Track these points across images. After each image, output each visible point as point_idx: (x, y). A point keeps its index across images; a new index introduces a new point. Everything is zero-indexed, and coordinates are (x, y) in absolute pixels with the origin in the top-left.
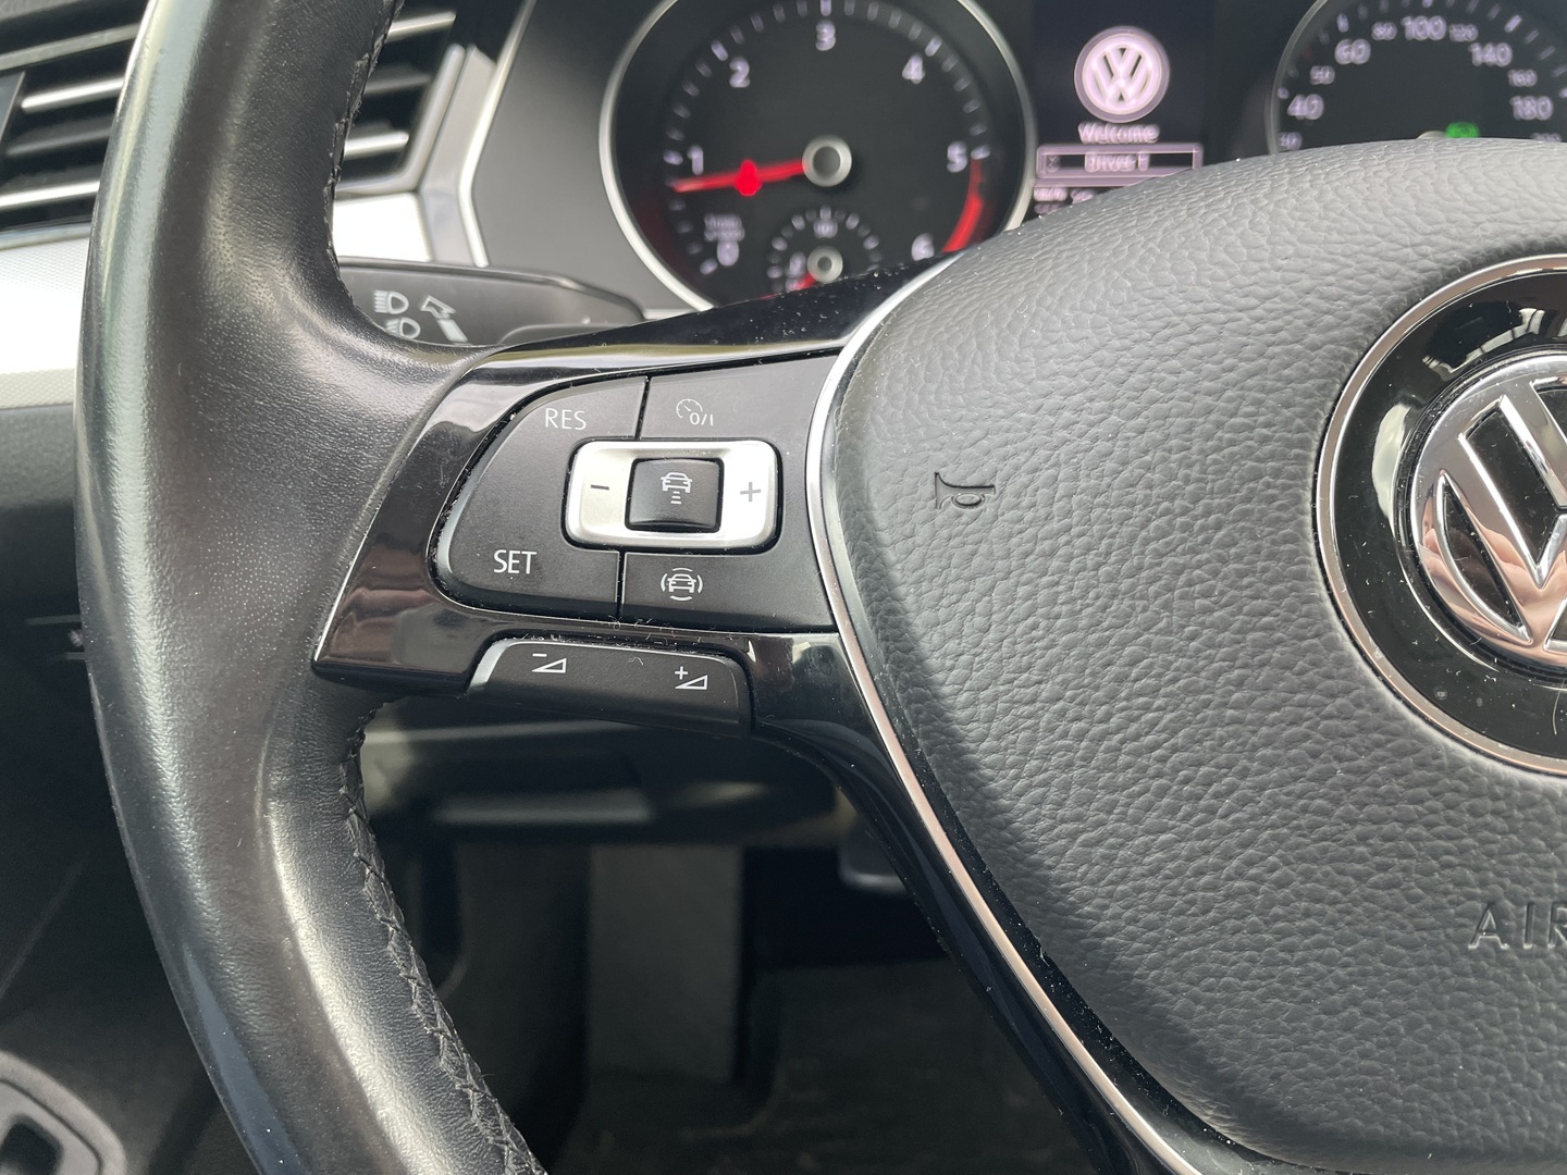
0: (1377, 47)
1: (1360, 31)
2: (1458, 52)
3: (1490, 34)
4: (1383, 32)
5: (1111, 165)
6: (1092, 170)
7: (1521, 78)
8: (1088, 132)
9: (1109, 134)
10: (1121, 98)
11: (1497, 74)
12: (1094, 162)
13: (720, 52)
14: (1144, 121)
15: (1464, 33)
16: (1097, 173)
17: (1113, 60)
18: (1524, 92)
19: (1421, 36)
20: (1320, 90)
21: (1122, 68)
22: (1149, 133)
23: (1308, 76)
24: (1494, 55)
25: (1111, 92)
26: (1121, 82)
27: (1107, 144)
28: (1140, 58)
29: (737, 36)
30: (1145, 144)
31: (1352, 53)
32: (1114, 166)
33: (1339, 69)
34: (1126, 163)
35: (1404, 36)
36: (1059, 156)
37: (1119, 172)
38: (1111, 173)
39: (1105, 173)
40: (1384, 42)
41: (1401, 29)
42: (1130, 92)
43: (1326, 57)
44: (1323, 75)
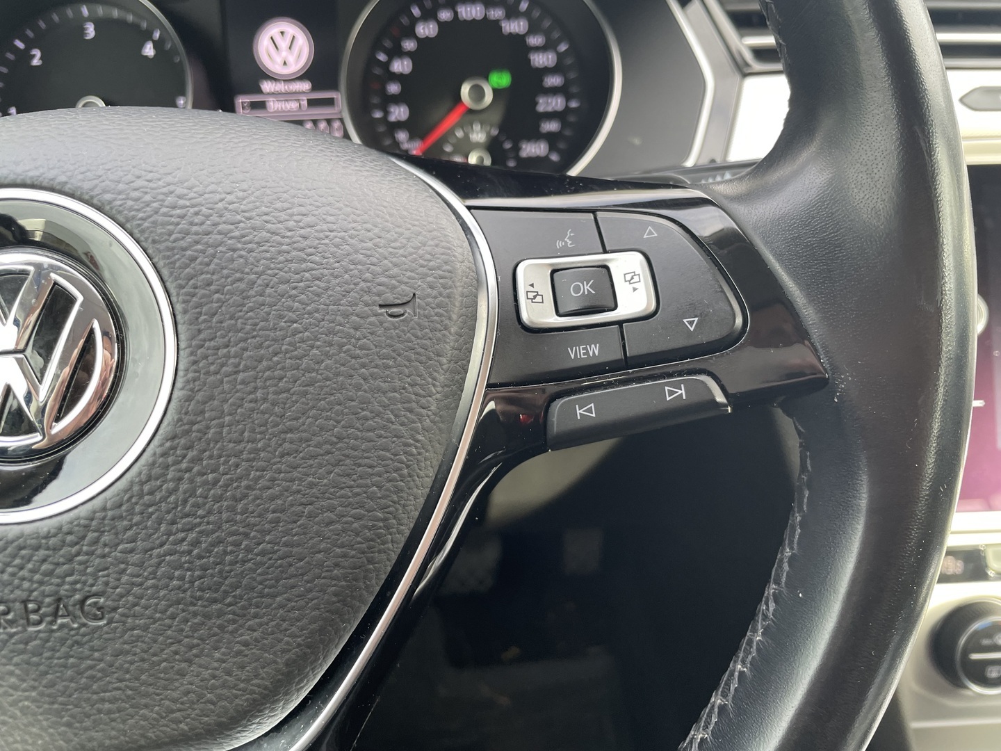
0: (442, 25)
1: (430, 15)
2: (492, 26)
3: (512, 13)
4: (445, 15)
5: (283, 106)
6: (272, 111)
7: (535, 40)
8: (267, 86)
9: (280, 87)
10: (285, 63)
11: (519, 39)
12: (273, 105)
13: (20, 44)
14: (301, 78)
15: (497, 13)
16: (275, 112)
17: (278, 39)
18: (537, 49)
19: (469, 18)
20: (410, 54)
21: (283, 44)
22: (306, 86)
23: (400, 46)
24: (516, 27)
25: (279, 60)
26: (284, 54)
27: (280, 94)
28: (294, 37)
29: (30, 34)
30: (304, 93)
31: (427, 30)
32: (286, 107)
33: (420, 41)
34: (293, 105)
35: (458, 18)
36: (251, 102)
37: (289, 111)
38: (284, 111)
39: (279, 112)
40: (446, 22)
41: (456, 13)
42: (291, 59)
43: (411, 33)
44: (409, 45)
